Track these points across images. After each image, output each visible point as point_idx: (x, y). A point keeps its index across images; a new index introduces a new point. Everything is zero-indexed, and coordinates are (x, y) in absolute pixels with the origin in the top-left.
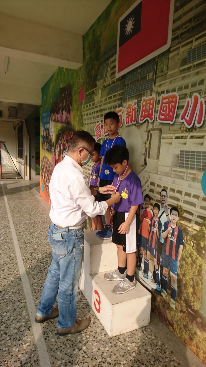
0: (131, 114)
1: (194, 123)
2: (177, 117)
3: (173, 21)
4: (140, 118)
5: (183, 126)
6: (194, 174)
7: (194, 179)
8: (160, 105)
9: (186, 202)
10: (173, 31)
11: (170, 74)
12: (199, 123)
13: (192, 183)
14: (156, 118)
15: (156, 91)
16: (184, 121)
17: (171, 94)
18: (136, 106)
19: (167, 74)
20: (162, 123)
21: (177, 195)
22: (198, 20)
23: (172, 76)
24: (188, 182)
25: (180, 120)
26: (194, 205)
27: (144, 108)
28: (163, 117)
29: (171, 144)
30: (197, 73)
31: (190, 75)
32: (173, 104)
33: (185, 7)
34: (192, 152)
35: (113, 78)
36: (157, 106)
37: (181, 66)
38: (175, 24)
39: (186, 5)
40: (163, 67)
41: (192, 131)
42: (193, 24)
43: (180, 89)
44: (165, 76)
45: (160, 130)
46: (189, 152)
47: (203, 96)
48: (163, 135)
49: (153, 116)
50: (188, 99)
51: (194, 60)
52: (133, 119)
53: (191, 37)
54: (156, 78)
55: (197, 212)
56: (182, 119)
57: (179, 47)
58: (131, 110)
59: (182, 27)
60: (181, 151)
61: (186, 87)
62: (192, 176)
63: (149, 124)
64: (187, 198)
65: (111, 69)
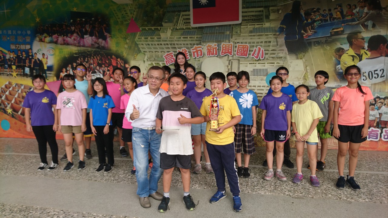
0: (212, 50)
1: (260, 58)
2: (249, 54)
3: (242, 12)
4: (221, 53)
5: (253, 59)
6: (262, 78)
7: (262, 80)
8: (237, 49)
9: (258, 90)
10: (242, 16)
11: (242, 35)
12: (262, 58)
13: (261, 81)
14: (235, 54)
15: (233, 41)
16: (253, 56)
17: (244, 44)
18: (216, 46)
19: (240, 34)
20: (239, 57)
21: (254, 88)
22: (257, 17)
23: (244, 36)
24: (259, 81)
25: (251, 56)
26: (263, 90)
27: (224, 48)
28: (240, 54)
29: (247, 66)
30: (259, 38)
31: (255, 38)
32: (246, 49)
33: (249, 9)
34: (259, 69)
35: (187, 26)
36: (235, 48)
37: (249, 33)
38: (243, 14)
39: (249, 8)
40: (237, 31)
41: (259, 61)
42: (255, 18)
43: (250, 43)
44: (239, 36)
45: (239, 60)
46: (258, 69)
47: (263, 47)
48: (240, 63)
49: (232, 53)
50: (255, 48)
51: (257, 33)
52: (215, 53)
53: (254, 23)
54: (232, 35)
55: (265, 92)
56: (252, 56)
57: (248, 25)
58: (212, 48)
59: (248, 17)
60: (253, 69)
61: (254, 43)
62: (261, 79)
63: (230, 57)
64: (259, 88)
65: (184, 19)
